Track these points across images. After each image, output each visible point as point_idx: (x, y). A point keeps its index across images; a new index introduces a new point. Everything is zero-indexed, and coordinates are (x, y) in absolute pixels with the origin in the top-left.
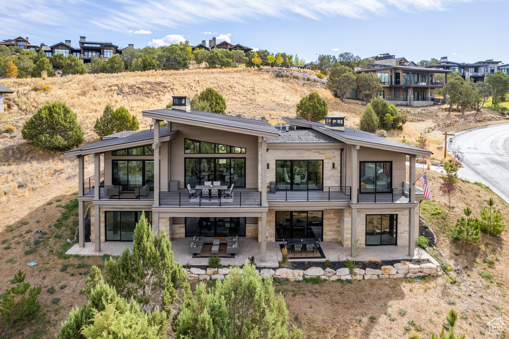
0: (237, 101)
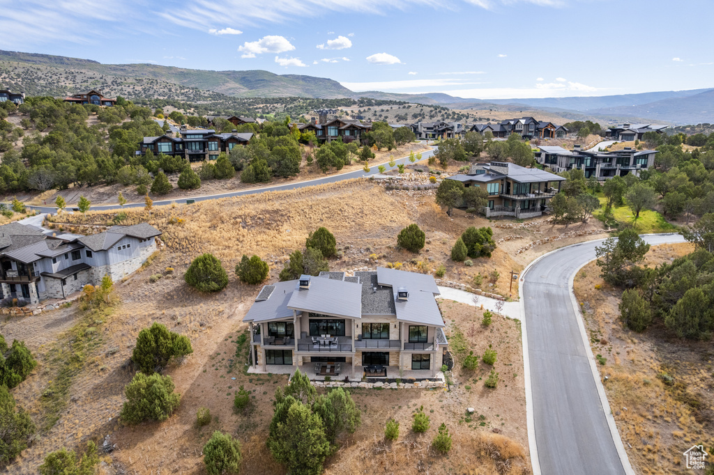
0: (346, 227)
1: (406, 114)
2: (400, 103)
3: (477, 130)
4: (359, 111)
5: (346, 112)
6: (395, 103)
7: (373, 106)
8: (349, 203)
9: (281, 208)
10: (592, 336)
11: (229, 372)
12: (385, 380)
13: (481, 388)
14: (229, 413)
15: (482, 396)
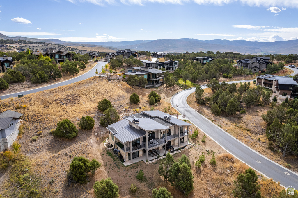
2: (42, 43)
3: (109, 55)
4: (20, 46)
5: (13, 47)
6: (39, 43)
7: (27, 44)
8: (100, 87)
9: (74, 93)
10: (210, 120)
11: (119, 168)
12: (176, 150)
13: (202, 143)
14: (138, 183)
15: (205, 145)
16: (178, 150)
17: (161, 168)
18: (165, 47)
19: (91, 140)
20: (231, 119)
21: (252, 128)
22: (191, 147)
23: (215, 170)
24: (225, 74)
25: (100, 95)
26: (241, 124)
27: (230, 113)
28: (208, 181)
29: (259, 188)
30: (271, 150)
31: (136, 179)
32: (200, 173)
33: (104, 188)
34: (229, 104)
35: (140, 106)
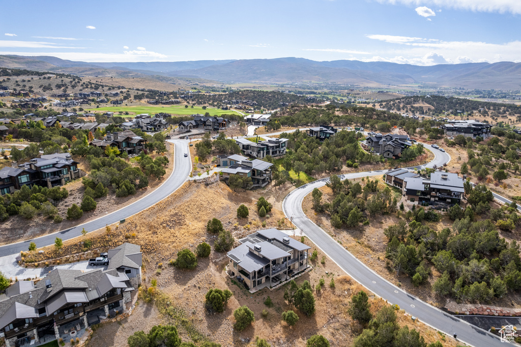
1: (50, 85)
2: (38, 74)
3: (184, 126)
8: (201, 199)
9: (177, 211)
10: (330, 235)
11: (247, 296)
12: (296, 275)
13: (322, 265)
14: (267, 308)
15: (324, 267)
16: (298, 274)
17: (286, 294)
18: (254, 73)
19: (211, 269)
20: (352, 233)
21: (373, 244)
22: (311, 270)
23: (334, 293)
24: (349, 162)
25: (203, 209)
26: (363, 240)
27: (352, 226)
28: (327, 303)
29: (370, 306)
30: (388, 269)
31: (265, 305)
32: (320, 296)
33: (244, 314)
34: (350, 215)
35: (250, 220)
